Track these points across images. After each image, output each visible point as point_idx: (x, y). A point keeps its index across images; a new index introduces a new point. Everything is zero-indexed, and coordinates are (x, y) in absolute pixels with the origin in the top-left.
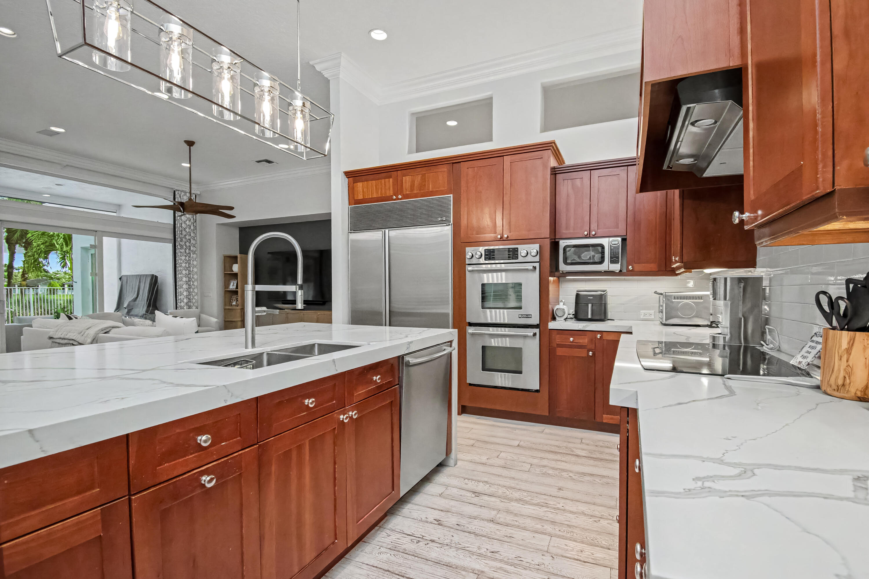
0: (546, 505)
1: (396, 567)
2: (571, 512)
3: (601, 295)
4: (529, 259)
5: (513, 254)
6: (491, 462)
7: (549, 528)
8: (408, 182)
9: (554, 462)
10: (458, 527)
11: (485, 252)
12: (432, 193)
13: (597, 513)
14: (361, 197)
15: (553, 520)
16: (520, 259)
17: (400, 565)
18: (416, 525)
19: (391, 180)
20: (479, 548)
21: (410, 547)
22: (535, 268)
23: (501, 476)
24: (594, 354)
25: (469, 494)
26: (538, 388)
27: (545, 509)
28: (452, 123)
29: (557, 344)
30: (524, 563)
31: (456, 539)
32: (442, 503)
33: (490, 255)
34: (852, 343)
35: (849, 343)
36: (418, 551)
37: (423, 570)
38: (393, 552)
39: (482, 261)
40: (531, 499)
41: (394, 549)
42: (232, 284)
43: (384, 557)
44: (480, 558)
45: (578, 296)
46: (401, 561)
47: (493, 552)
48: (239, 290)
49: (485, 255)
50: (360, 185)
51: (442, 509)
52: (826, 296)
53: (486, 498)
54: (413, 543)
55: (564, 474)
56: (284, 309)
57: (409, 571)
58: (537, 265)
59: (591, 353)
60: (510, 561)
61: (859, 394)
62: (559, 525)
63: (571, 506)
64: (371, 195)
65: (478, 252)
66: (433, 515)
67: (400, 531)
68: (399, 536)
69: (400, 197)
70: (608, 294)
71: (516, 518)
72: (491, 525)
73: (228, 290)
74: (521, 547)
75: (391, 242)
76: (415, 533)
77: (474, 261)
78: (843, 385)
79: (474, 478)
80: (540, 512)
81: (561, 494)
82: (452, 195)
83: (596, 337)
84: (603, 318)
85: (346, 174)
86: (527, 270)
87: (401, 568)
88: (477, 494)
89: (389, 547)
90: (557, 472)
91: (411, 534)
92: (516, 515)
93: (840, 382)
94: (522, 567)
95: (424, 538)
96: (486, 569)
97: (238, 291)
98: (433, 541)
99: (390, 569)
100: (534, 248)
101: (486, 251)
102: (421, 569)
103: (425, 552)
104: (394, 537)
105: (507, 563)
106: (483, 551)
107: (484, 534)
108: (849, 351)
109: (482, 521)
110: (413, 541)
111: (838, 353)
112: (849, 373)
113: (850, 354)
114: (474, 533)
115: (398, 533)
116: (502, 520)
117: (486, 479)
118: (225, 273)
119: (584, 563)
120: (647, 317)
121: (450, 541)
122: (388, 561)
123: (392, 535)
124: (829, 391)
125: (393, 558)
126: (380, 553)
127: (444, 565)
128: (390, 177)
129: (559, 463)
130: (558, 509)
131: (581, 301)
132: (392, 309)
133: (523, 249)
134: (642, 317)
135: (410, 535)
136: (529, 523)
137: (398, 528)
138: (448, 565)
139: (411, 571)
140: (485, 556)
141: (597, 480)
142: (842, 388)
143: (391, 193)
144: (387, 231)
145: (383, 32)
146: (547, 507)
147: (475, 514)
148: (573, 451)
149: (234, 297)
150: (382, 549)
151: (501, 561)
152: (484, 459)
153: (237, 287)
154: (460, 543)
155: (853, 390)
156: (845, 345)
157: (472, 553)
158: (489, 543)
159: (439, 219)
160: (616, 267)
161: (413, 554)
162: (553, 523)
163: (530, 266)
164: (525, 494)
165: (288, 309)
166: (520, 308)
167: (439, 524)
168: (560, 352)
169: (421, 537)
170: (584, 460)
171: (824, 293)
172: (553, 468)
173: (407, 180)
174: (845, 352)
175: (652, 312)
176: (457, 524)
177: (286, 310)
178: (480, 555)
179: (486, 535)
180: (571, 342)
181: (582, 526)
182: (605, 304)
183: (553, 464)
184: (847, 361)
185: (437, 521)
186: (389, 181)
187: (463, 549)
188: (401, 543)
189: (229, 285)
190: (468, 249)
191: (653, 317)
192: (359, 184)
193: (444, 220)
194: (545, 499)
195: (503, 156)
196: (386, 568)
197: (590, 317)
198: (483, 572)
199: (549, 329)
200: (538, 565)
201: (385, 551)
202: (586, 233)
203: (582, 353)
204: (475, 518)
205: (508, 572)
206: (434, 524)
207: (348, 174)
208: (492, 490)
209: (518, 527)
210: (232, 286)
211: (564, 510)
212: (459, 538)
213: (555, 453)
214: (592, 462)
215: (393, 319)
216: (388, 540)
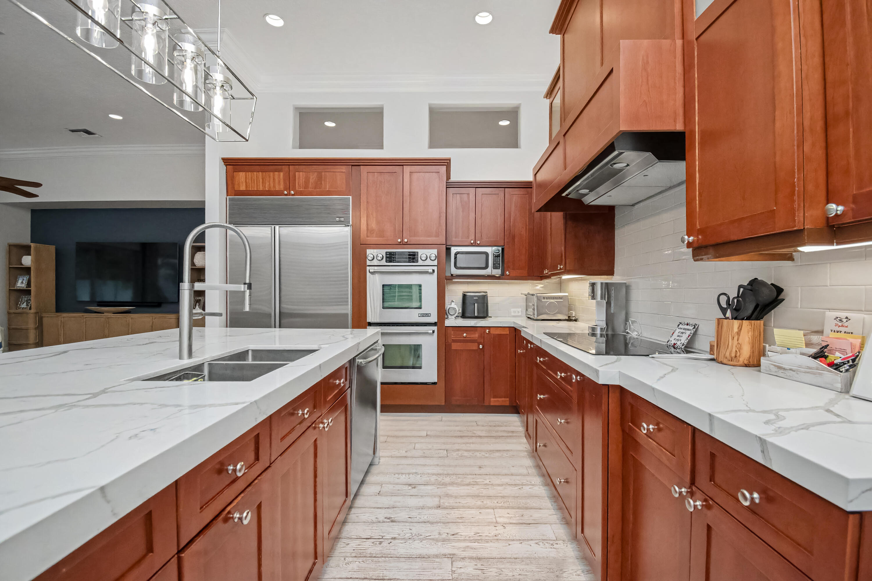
0: (477, 484)
1: (371, 573)
2: (499, 485)
3: (484, 296)
4: (429, 263)
5: (413, 258)
6: (409, 454)
7: (488, 503)
8: (301, 178)
9: (464, 445)
10: (410, 520)
11: (386, 254)
12: (329, 193)
13: (518, 482)
14: (243, 188)
15: (488, 495)
16: (420, 262)
17: (375, 570)
18: (370, 528)
19: (282, 174)
20: (440, 534)
21: (376, 549)
22: (434, 271)
23: (426, 465)
24: (483, 347)
25: (406, 488)
26: (436, 380)
27: (478, 487)
28: (330, 124)
29: (452, 339)
30: (483, 538)
31: (414, 531)
32: (385, 501)
33: (390, 258)
34: (740, 328)
35: (738, 328)
36: (385, 551)
37: (399, 568)
38: (361, 560)
39: (384, 262)
40: (462, 481)
41: (359, 555)
42: (20, 281)
43: (355, 566)
44: (444, 543)
45: (464, 296)
46: (373, 566)
47: (453, 535)
48: (33, 288)
49: (387, 257)
50: (241, 176)
51: (388, 506)
52: (726, 296)
53: (423, 487)
54: (376, 545)
55: (478, 454)
56: (103, 313)
57: (385, 572)
58: (435, 268)
59: (481, 346)
60: (472, 538)
61: (746, 362)
62: (494, 497)
63: (496, 480)
64: (256, 187)
65: (379, 255)
66: (382, 515)
67: (357, 537)
68: (358, 542)
69: (292, 192)
70: (488, 295)
71: (458, 501)
72: (439, 511)
73: (15, 288)
74: (474, 524)
75: (282, 239)
76: (373, 535)
77: (375, 262)
78: (736, 357)
79: (403, 471)
80: (474, 490)
81: (483, 471)
82: (351, 197)
83: (485, 332)
84: (486, 316)
85: (224, 161)
86: (427, 272)
87: (376, 573)
88: (413, 486)
89: (354, 555)
90: (471, 454)
91: (369, 537)
92: (456, 497)
93: (733, 355)
94: (485, 541)
95: (384, 538)
96: (455, 551)
97: (31, 290)
98: (394, 538)
99: (368, 577)
100: (433, 252)
101: (388, 254)
102: (397, 568)
103: (392, 551)
104: (353, 544)
105: (471, 541)
106: (444, 536)
107: (438, 520)
108: (738, 333)
109: (430, 510)
110: (375, 543)
111: (732, 335)
112: (740, 348)
113: (739, 336)
114: (428, 522)
115: (356, 539)
116: (446, 504)
117: (414, 471)
118: (10, 268)
119: (529, 525)
120: (517, 314)
121: (411, 535)
122: (359, 569)
123: (351, 543)
124: (725, 361)
125: (363, 565)
126: (348, 564)
127: (416, 558)
128: (279, 171)
129: (468, 445)
130: (486, 484)
131: (468, 301)
132: (282, 311)
133: (422, 253)
134: (513, 314)
135: (368, 539)
136: (470, 501)
137: (353, 534)
138: (421, 557)
139: (388, 573)
140: (449, 540)
141: (505, 454)
142: (735, 359)
143: (282, 187)
144: (277, 227)
145: (280, 18)
146: (478, 484)
147: (421, 504)
148: (475, 434)
149: (25, 298)
150: (348, 559)
151: (465, 540)
152: (403, 453)
153: (29, 284)
154: (420, 534)
155: (741, 359)
156: (736, 330)
157: (437, 540)
158: (446, 527)
159: (337, 219)
160: (497, 272)
161: (381, 555)
162: (489, 497)
163: (430, 269)
164: (455, 477)
165: (108, 312)
166: (420, 308)
167: (392, 521)
168: (455, 346)
169: (381, 537)
170: (485, 440)
171: (725, 294)
172: (466, 451)
173: (300, 176)
174: (736, 334)
175: (520, 310)
176: (409, 518)
177: (105, 314)
178: (444, 540)
179: (440, 521)
180: (464, 337)
181: (513, 495)
182: (487, 303)
183: (464, 447)
184: (738, 340)
185: (389, 519)
186: (279, 175)
187: (426, 538)
188: (364, 548)
189: (16, 281)
190: (369, 251)
191: (520, 314)
192: (241, 173)
193: (343, 220)
194: (473, 479)
195: (403, 165)
196: (363, 576)
197: (476, 315)
198: (454, 554)
199: (446, 327)
200: (496, 536)
201: (352, 560)
202: (472, 242)
203: (474, 346)
204: (423, 508)
205: (475, 549)
206: (387, 522)
207: (227, 162)
208: (425, 479)
209: (464, 507)
210: (21, 283)
211: (492, 485)
212: (417, 529)
213: (461, 437)
214: (493, 440)
215: (283, 321)
216: (349, 549)
